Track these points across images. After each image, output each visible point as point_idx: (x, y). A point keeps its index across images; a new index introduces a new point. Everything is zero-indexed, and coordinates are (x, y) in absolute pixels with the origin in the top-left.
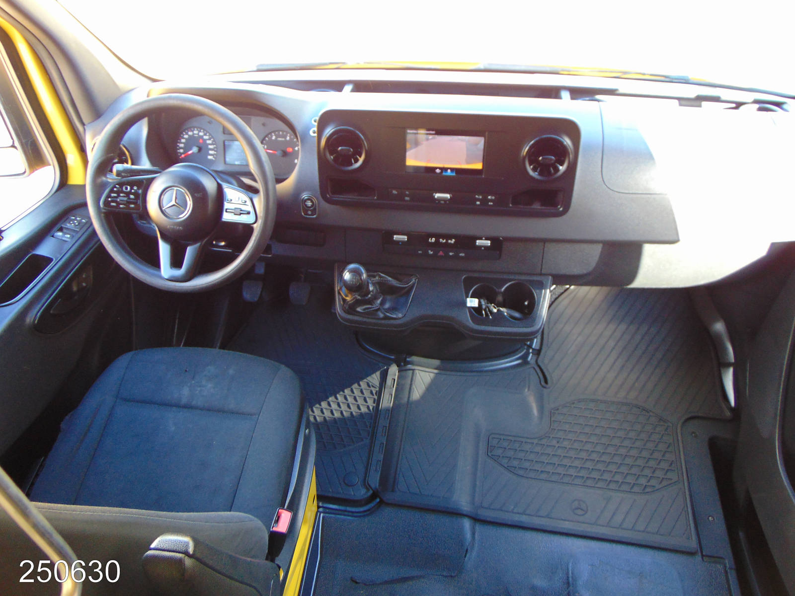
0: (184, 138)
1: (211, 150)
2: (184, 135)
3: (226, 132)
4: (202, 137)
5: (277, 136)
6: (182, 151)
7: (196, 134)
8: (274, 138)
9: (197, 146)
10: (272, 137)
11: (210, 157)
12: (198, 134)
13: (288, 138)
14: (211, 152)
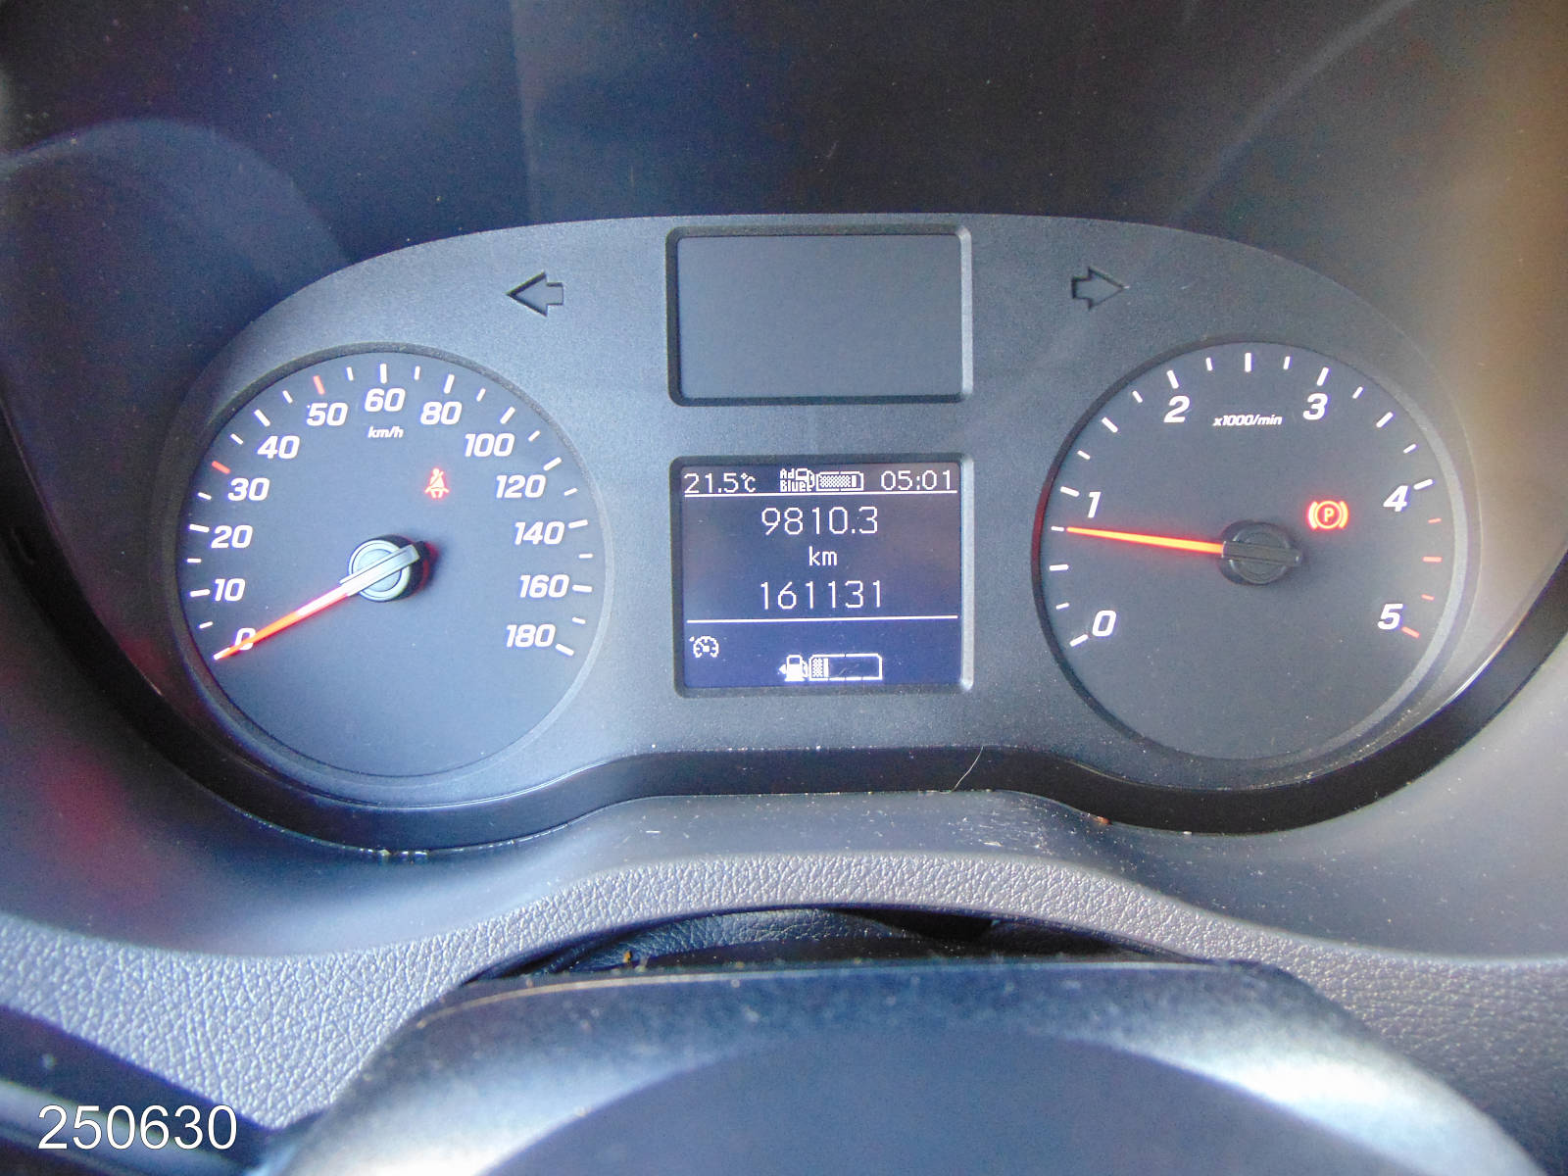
0: (255, 466)
1: (541, 559)
2: (259, 435)
3: (690, 390)
4: (443, 445)
5: (1211, 397)
6: (229, 590)
7: (384, 419)
8: (1177, 411)
9: (400, 542)
10: (1160, 398)
11: (523, 636)
12: (408, 416)
13: (1318, 406)
14: (535, 586)
